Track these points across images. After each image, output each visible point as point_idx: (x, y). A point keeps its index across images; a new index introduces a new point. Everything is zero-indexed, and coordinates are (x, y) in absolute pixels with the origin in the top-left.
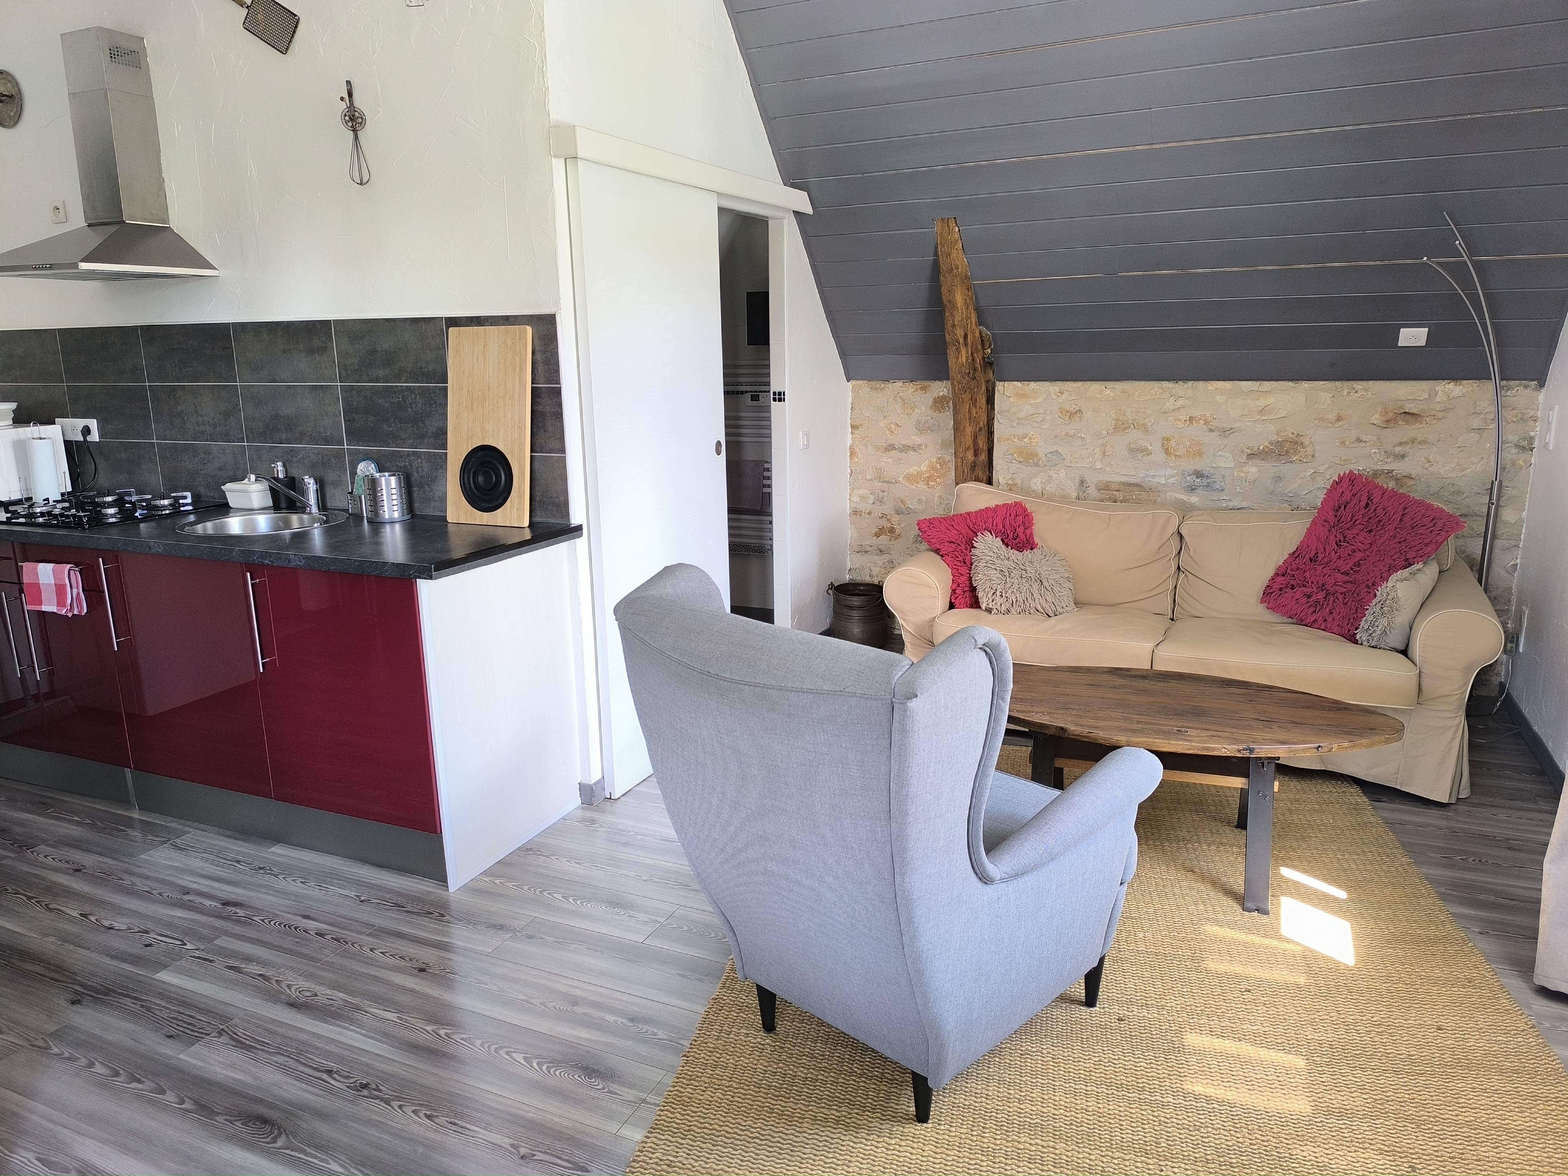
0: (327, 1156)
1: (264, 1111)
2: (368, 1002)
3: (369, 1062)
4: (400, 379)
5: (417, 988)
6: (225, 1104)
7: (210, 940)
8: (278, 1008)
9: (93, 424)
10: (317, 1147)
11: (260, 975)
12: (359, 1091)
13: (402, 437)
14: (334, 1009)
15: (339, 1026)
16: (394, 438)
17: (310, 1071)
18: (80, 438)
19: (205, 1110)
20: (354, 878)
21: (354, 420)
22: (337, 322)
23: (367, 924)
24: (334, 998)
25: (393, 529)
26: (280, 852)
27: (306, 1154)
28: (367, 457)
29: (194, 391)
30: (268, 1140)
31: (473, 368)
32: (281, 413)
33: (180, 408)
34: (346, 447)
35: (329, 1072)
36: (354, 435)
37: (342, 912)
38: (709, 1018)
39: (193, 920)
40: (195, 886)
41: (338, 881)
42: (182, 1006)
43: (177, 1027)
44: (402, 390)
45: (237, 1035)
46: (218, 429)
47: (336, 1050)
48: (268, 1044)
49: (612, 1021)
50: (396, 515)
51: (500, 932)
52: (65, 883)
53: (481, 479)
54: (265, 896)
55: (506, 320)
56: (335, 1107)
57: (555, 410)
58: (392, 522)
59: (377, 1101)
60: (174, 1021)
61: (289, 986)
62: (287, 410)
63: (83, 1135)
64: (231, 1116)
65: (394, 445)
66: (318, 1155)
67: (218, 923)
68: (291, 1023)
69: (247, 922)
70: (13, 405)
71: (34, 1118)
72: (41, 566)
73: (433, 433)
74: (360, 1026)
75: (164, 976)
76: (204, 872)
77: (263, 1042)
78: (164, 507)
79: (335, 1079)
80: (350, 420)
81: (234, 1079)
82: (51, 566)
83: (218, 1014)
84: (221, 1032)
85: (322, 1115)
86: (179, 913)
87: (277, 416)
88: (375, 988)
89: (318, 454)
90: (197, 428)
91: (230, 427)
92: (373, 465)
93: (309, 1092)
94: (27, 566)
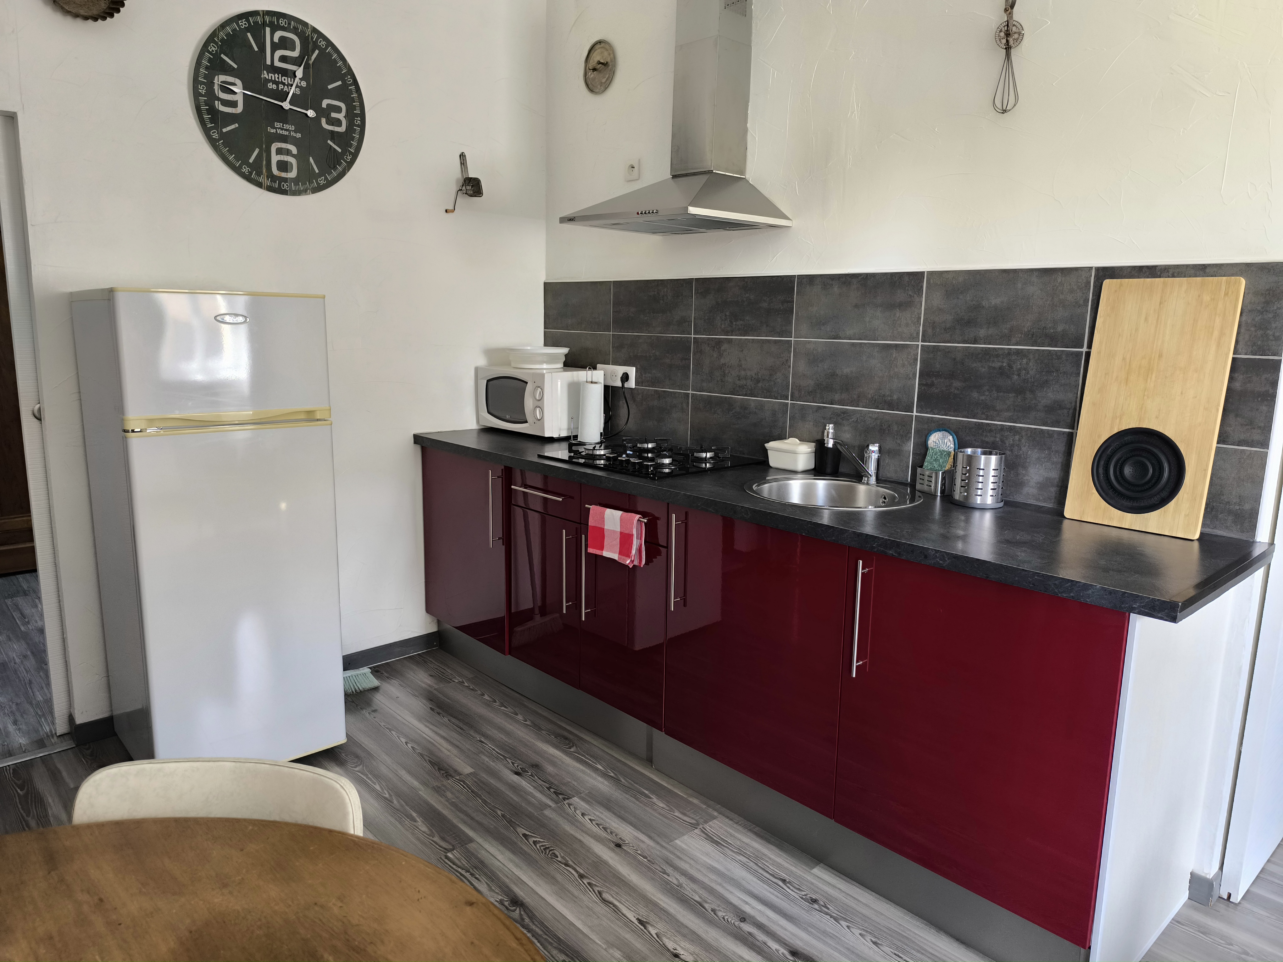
4: (1010, 340)
9: (632, 371)
13: (998, 408)
16: (988, 410)
18: (619, 384)
21: (932, 385)
22: (931, 274)
25: (982, 518)
28: (942, 427)
29: (742, 345)
31: (1137, 330)
32: (838, 372)
33: (722, 361)
34: (915, 413)
36: (926, 401)
44: (1010, 352)
46: (760, 385)
50: (989, 501)
53: (1128, 471)
55: (1202, 270)
57: (1263, 389)
58: (983, 509)
62: (847, 369)
65: (984, 416)
70: (565, 350)
72: (609, 512)
73: (1046, 406)
78: (705, 460)
80: (926, 385)
82: (619, 513)
87: (833, 375)
89: (876, 419)
90: (738, 382)
91: (775, 383)
92: (951, 438)
94: (594, 509)
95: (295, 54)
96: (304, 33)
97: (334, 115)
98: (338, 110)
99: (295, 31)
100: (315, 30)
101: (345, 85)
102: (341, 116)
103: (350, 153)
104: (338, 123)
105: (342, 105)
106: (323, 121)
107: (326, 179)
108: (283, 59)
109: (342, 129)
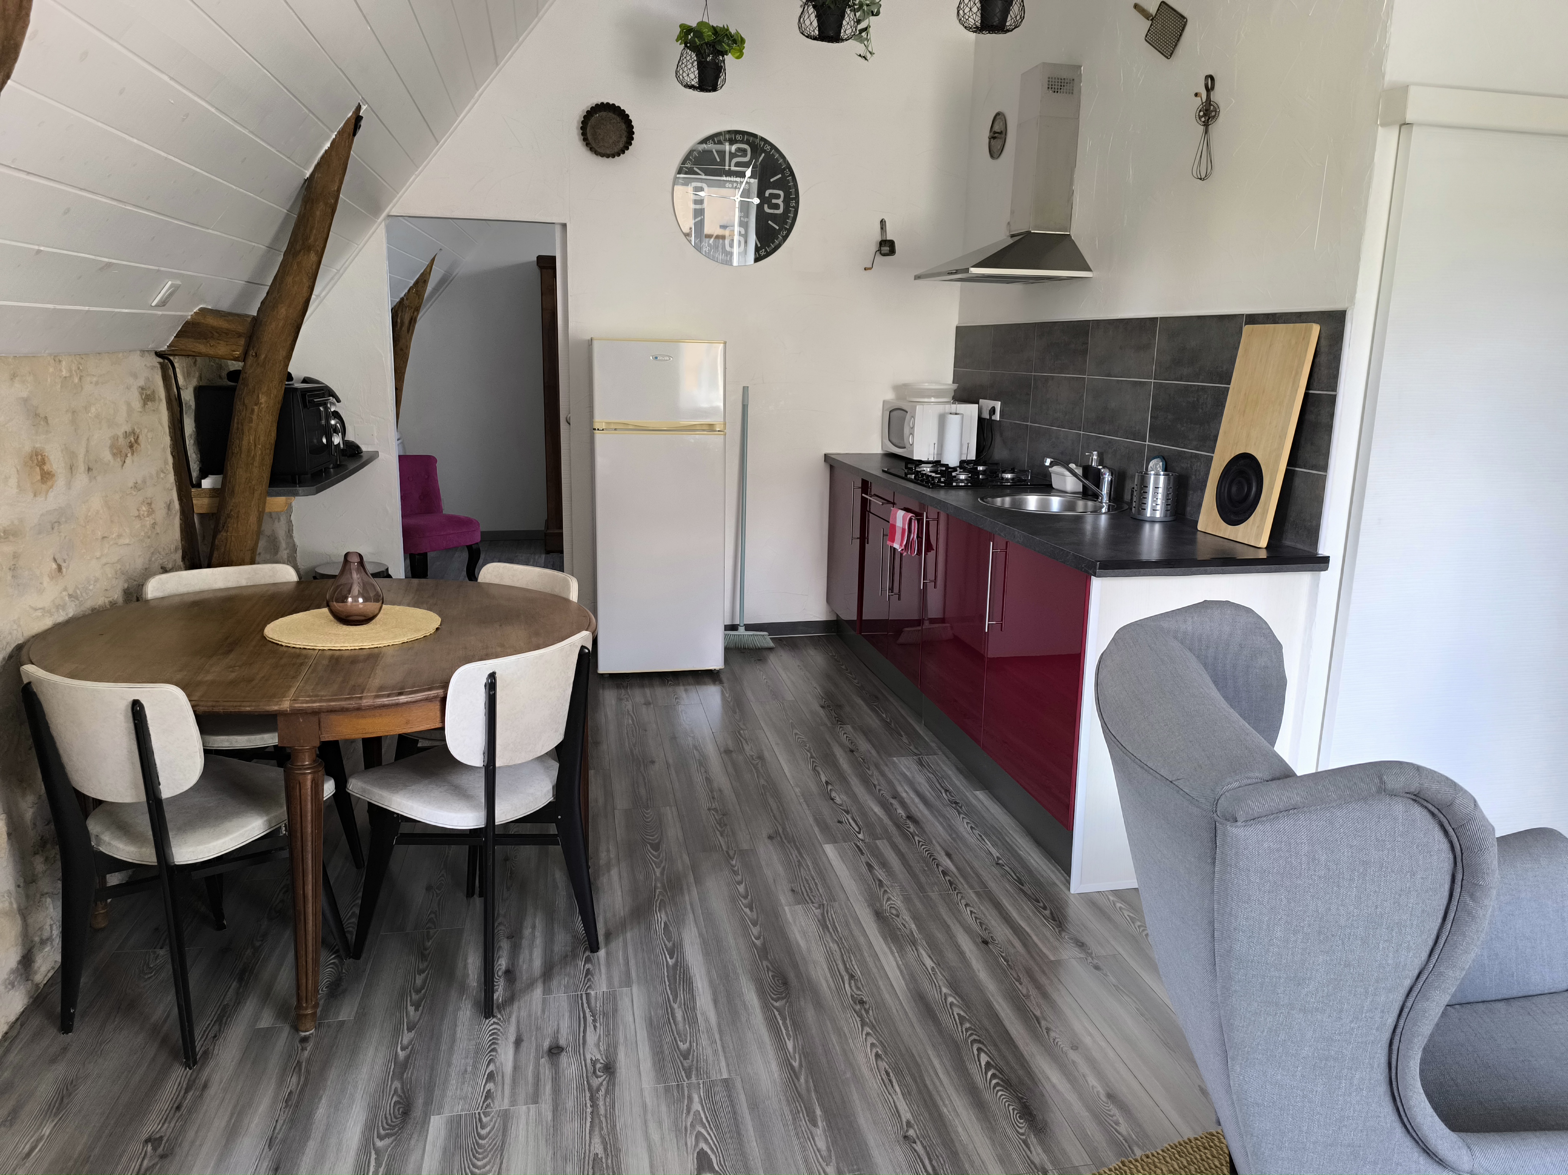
0: (793, 1033)
1: (791, 975)
2: (925, 943)
3: (882, 987)
4: (1199, 378)
5: (968, 954)
6: (777, 956)
7: (875, 837)
8: (868, 910)
9: (998, 405)
10: (795, 1024)
11: (880, 881)
12: (855, 1003)
13: (1186, 437)
14: (899, 933)
15: (890, 948)
16: (1183, 438)
17: (841, 967)
18: (988, 417)
19: (764, 952)
20: (1010, 843)
21: (1157, 415)
22: (1162, 319)
23: (983, 882)
24: (907, 925)
26: (980, 799)
27: (785, 1023)
29: (1059, 381)
30: (775, 997)
31: (1255, 369)
32: (1109, 406)
33: (1048, 397)
34: (1149, 443)
35: (852, 977)
36: (1157, 433)
37: (976, 864)
38: (1185, 1147)
39: (879, 818)
40: (904, 795)
41: (997, 840)
42: (818, 874)
43: (802, 887)
44: (1199, 389)
45: (827, 914)
46: (1066, 417)
47: (871, 964)
48: (838, 931)
49: (1091, 1084)
51: (1077, 949)
52: (838, 756)
53: (1234, 489)
54: (938, 824)
55: (1299, 317)
56: (831, 1003)
59: (858, 1019)
60: (805, 882)
61: (889, 899)
62: (1114, 403)
63: (696, 923)
64: (772, 966)
65: (1183, 445)
66: (790, 1029)
67: (892, 829)
68: (864, 926)
69: (907, 837)
71: (687, 898)
74: (902, 957)
75: (830, 850)
76: (919, 788)
77: (836, 928)
79: (850, 984)
80: (1154, 416)
81: (797, 943)
83: (831, 893)
84: (821, 906)
85: (819, 1004)
86: (877, 809)
87: (1106, 409)
88: (940, 936)
89: (1126, 447)
90: (1055, 415)
92: (1161, 464)
93: (827, 981)
95: (747, 159)
96: (754, 142)
97: (774, 201)
98: (777, 196)
99: (748, 143)
100: (762, 139)
101: (784, 177)
102: (780, 201)
103: (786, 229)
104: (777, 206)
105: (781, 193)
106: (766, 206)
107: (766, 250)
108: (738, 164)
109: (780, 211)
